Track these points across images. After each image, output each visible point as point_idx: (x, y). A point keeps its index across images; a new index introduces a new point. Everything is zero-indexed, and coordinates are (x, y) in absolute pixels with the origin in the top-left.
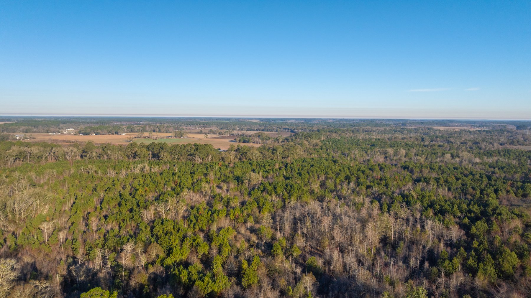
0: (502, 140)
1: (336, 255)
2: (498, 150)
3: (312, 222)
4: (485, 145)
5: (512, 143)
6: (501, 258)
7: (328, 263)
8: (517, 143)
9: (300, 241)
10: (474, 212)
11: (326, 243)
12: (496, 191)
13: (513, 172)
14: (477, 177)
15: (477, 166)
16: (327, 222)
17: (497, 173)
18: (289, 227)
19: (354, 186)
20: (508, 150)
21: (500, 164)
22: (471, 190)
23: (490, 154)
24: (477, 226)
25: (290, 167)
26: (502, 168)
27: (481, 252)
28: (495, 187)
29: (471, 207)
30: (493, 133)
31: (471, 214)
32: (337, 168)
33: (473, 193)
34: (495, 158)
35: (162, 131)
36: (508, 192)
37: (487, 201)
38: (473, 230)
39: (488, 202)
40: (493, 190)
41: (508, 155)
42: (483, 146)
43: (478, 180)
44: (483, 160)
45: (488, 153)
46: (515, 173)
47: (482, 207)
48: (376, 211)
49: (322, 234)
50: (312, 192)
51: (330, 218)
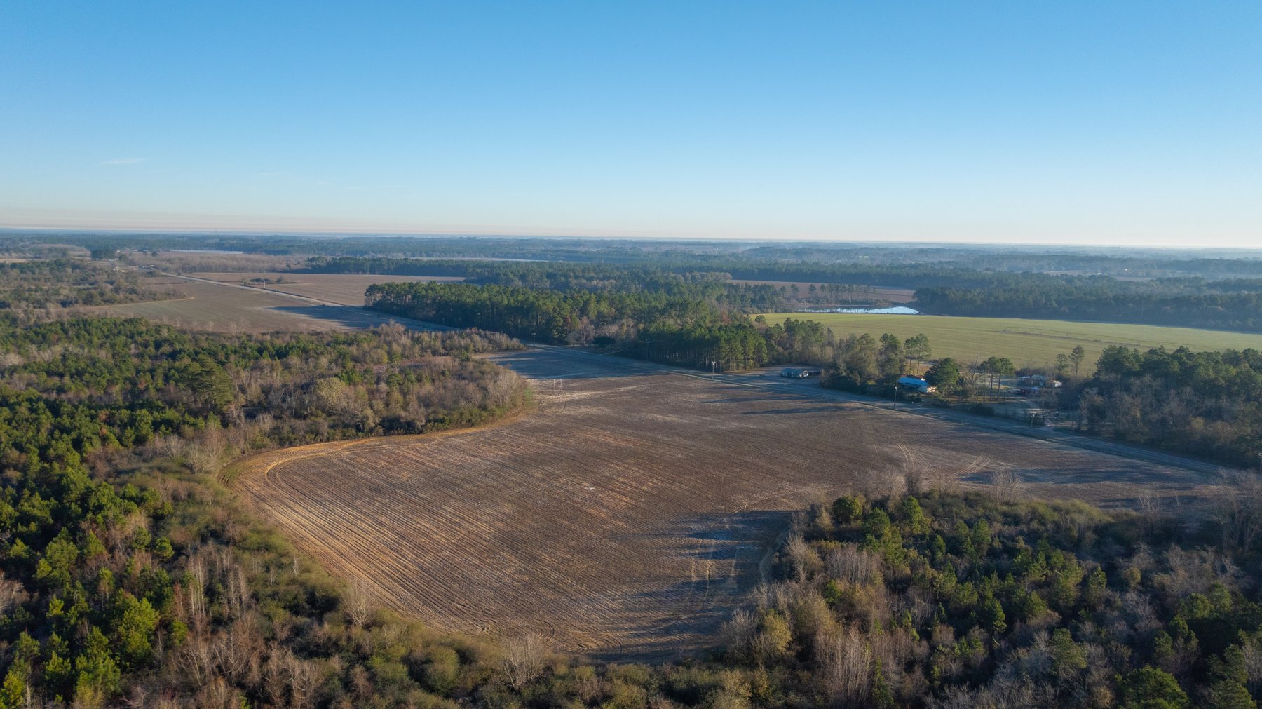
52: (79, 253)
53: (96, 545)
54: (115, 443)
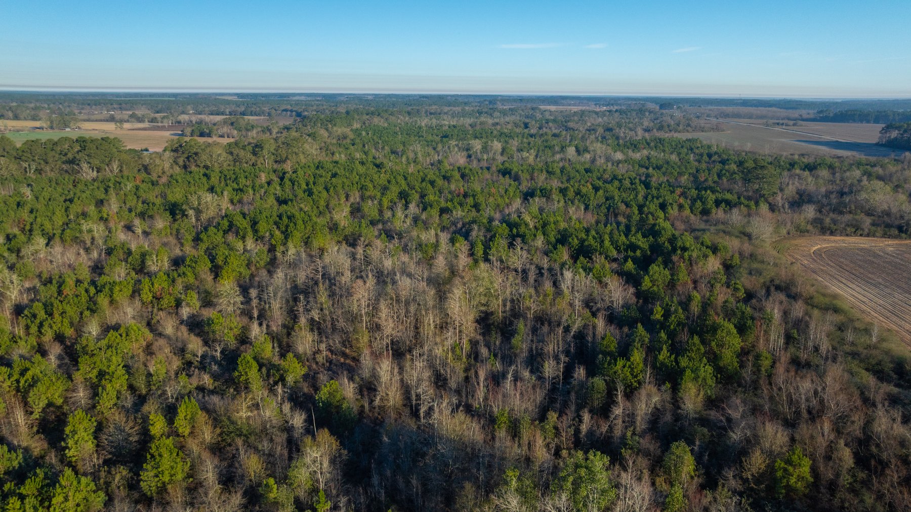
0: (646, 123)
1: (386, 369)
2: (646, 140)
3: (332, 295)
4: (624, 133)
5: (661, 128)
6: (714, 341)
7: (368, 388)
8: (667, 129)
9: (305, 342)
10: (639, 247)
11: (364, 339)
12: (663, 207)
13: (676, 174)
14: (627, 183)
15: (620, 165)
16: (363, 293)
17: (654, 175)
18: (281, 308)
19: (417, 211)
20: (660, 139)
21: (654, 162)
22: (623, 207)
23: (635, 146)
24: (652, 276)
25: (290, 180)
26: (658, 168)
27: (675, 329)
28: (661, 200)
29: (633, 239)
30: (629, 114)
31: (635, 252)
32: (383, 178)
33: (627, 213)
34: (645, 152)
35: (22, 117)
36: (681, 207)
37: (654, 225)
38: (646, 283)
39: (657, 227)
40: (658, 205)
41: (661, 147)
42: (622, 135)
43: (629, 189)
44: (627, 156)
45: (632, 144)
46: (681, 174)
47: (651, 238)
48: (463, 260)
49: (353, 318)
50: (334, 227)
51: (371, 282)
52: (651, 106)
53: (683, 276)
54: (687, 212)
